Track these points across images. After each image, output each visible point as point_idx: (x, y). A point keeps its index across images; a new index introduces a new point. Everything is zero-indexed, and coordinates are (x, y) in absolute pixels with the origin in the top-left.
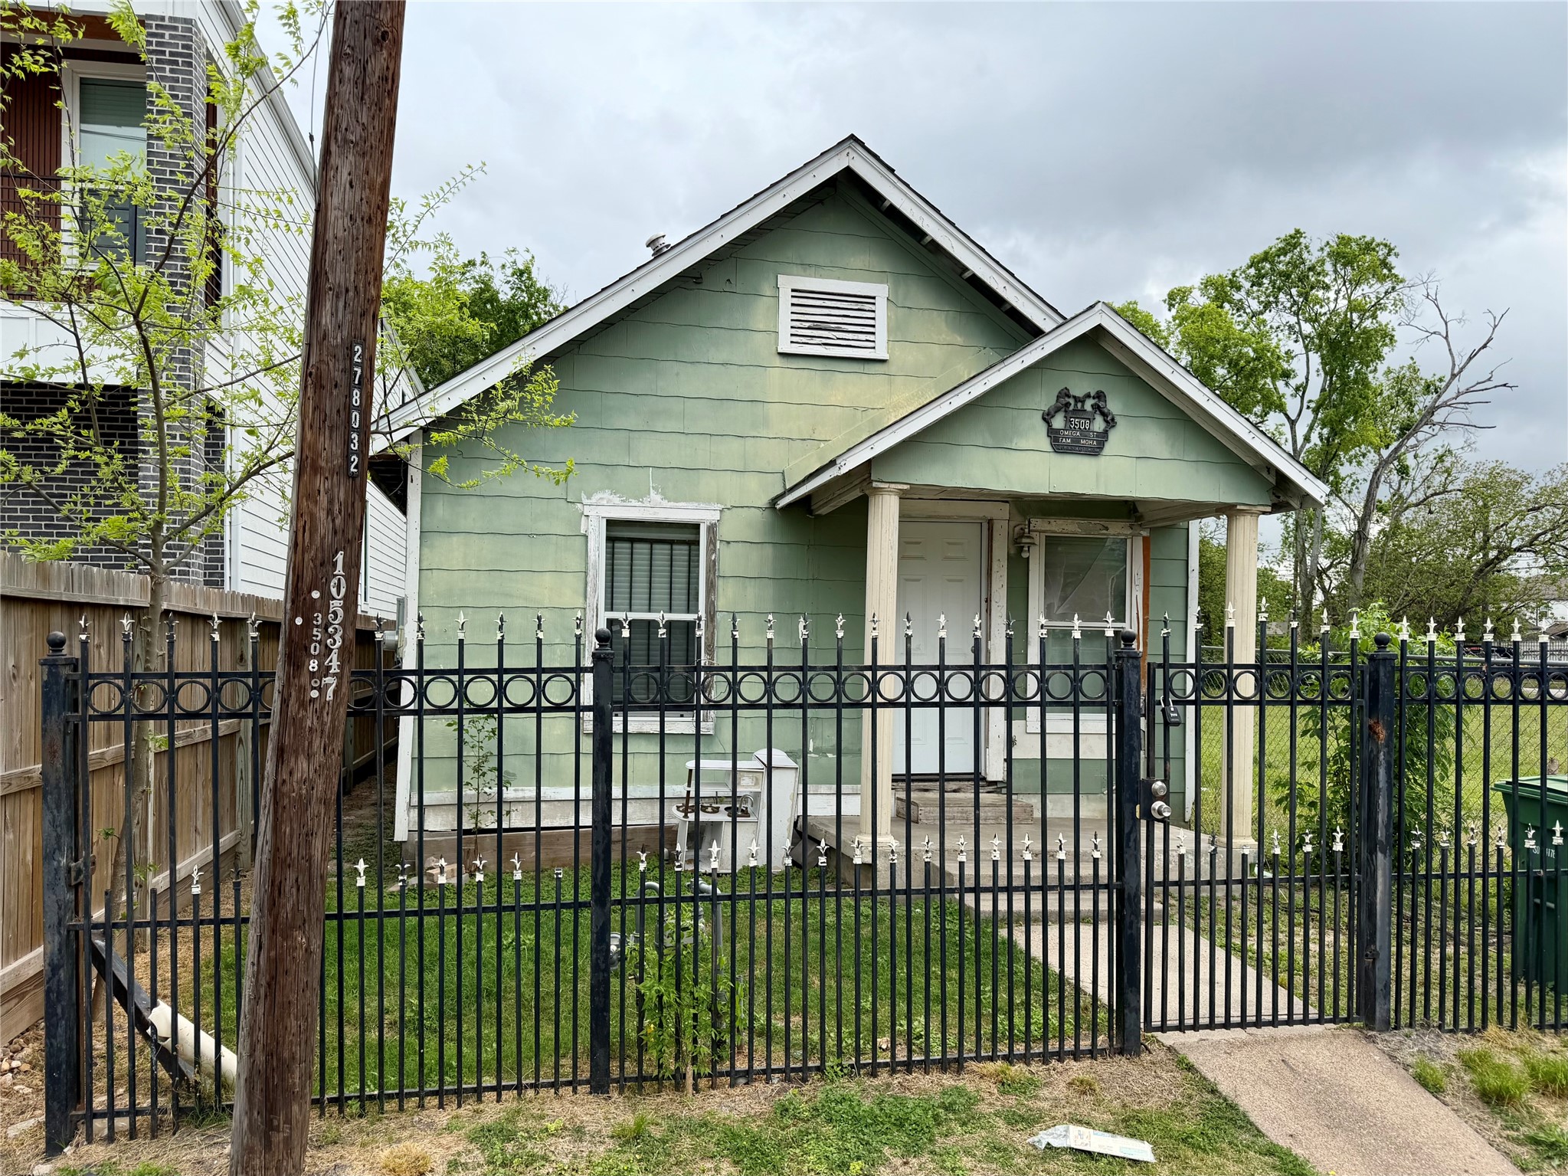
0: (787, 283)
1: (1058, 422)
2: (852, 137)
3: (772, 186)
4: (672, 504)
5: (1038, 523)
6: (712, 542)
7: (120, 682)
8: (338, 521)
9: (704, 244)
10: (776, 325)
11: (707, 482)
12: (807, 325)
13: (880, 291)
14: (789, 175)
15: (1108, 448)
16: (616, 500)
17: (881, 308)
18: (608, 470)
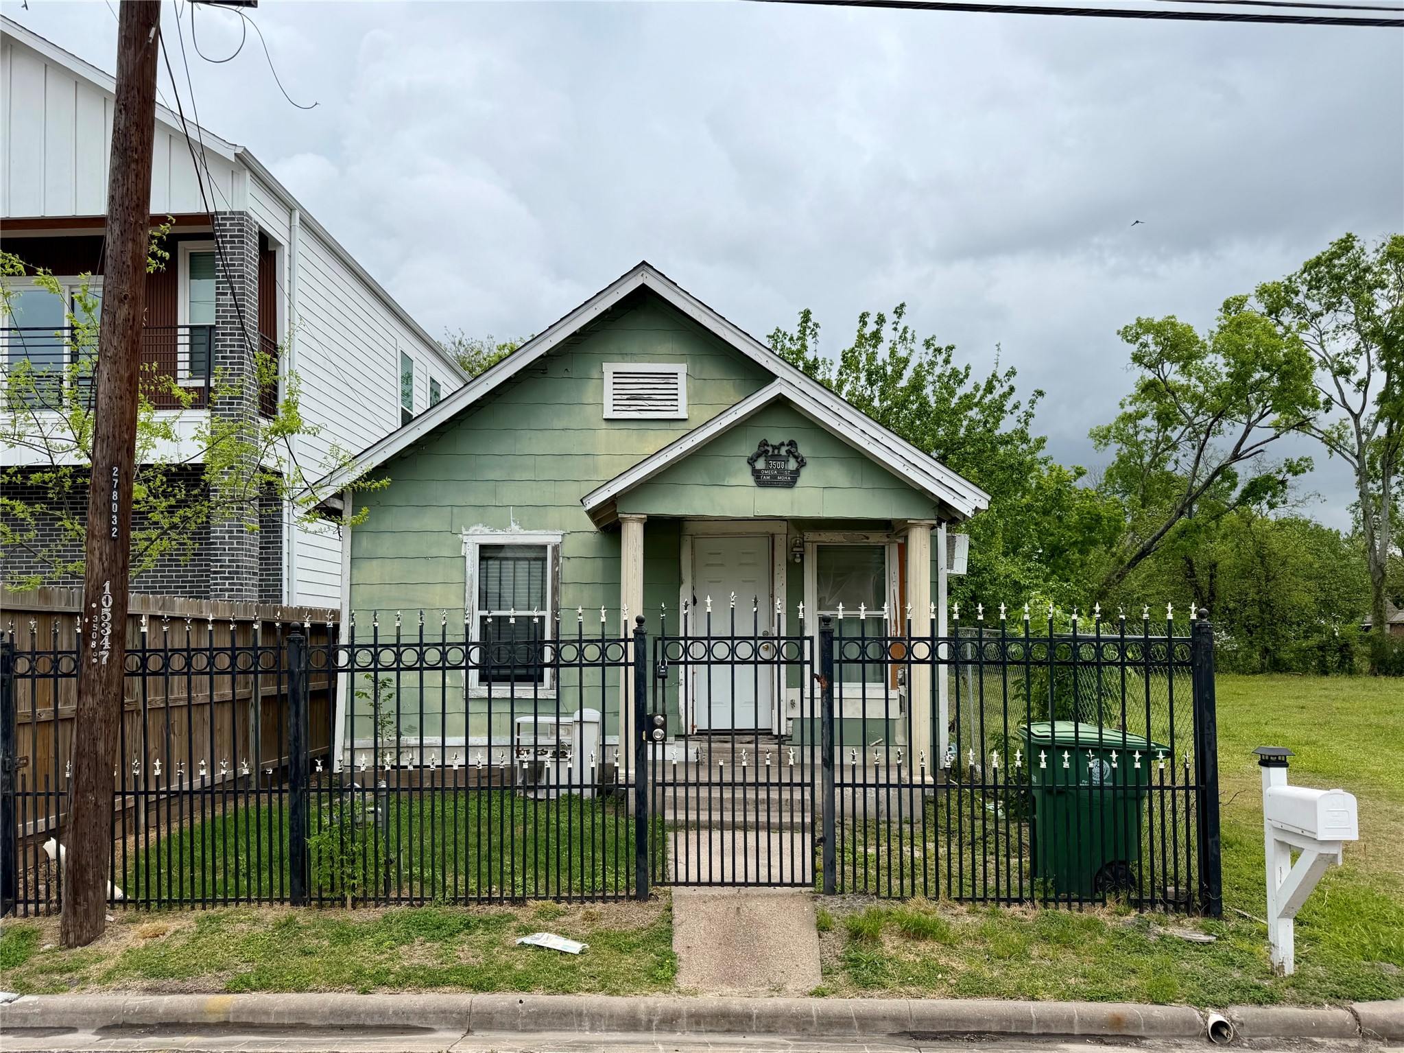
0: (609, 368)
1: (760, 464)
2: (644, 263)
3: (586, 302)
4: (527, 532)
5: (810, 536)
6: (556, 558)
7: (30, 657)
8: (105, 565)
9: (537, 348)
10: (602, 400)
11: (553, 515)
12: (626, 397)
13: (681, 369)
14: (598, 294)
15: (800, 482)
16: (487, 531)
17: (682, 381)
18: (481, 510)
